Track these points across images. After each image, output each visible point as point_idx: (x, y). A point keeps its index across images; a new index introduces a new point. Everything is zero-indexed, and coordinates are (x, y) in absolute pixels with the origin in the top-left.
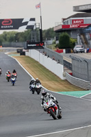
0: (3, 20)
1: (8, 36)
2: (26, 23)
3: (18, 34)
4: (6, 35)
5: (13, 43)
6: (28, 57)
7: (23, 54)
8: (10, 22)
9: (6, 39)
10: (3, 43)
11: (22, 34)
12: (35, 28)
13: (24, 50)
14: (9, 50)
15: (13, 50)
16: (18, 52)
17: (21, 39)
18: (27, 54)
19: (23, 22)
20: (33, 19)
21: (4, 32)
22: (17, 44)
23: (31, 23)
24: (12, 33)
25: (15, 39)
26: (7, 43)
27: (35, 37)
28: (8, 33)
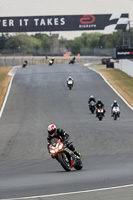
0: (81, 16)
1: (89, 39)
2: (115, 21)
3: (103, 37)
4: (86, 38)
5: (95, 50)
6: (118, 70)
7: (111, 65)
8: (91, 19)
9: (85, 44)
10: (82, 50)
11: (109, 36)
12: (128, 28)
13: (112, 61)
14: (91, 60)
15: (97, 60)
16: (104, 63)
17: (108, 43)
18: (116, 66)
19: (111, 19)
20: (125, 16)
21: (83, 34)
22: (103, 51)
23: (122, 21)
24: (95, 35)
25: (99, 44)
26: (87, 49)
27: (129, 41)
28: (90, 35)
